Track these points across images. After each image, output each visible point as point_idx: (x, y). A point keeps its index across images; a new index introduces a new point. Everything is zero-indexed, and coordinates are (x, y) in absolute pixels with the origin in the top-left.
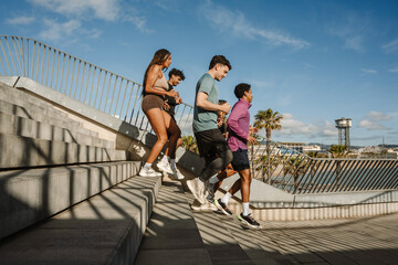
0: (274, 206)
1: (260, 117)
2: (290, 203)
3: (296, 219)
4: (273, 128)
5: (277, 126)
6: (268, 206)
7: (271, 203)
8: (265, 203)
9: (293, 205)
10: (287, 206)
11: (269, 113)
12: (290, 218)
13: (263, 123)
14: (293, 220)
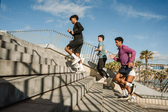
0: (152, 97)
1: (143, 54)
2: (160, 97)
3: (164, 104)
4: (149, 58)
5: (151, 58)
6: (149, 97)
7: (151, 96)
8: (148, 96)
9: (161, 98)
10: (158, 98)
11: (147, 52)
12: (160, 104)
13: (144, 56)
14: (162, 105)
